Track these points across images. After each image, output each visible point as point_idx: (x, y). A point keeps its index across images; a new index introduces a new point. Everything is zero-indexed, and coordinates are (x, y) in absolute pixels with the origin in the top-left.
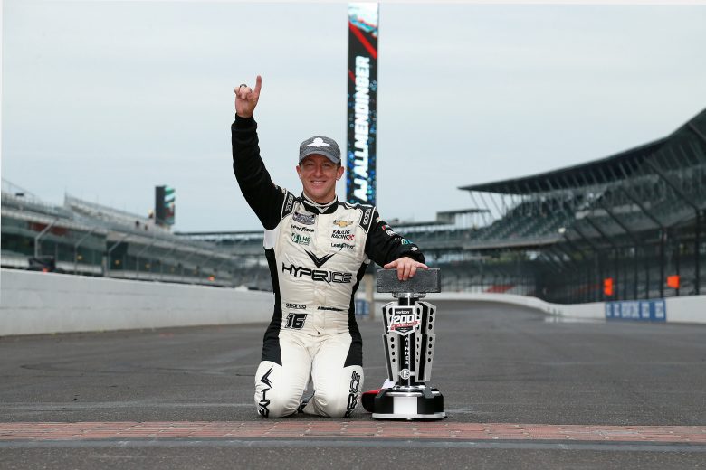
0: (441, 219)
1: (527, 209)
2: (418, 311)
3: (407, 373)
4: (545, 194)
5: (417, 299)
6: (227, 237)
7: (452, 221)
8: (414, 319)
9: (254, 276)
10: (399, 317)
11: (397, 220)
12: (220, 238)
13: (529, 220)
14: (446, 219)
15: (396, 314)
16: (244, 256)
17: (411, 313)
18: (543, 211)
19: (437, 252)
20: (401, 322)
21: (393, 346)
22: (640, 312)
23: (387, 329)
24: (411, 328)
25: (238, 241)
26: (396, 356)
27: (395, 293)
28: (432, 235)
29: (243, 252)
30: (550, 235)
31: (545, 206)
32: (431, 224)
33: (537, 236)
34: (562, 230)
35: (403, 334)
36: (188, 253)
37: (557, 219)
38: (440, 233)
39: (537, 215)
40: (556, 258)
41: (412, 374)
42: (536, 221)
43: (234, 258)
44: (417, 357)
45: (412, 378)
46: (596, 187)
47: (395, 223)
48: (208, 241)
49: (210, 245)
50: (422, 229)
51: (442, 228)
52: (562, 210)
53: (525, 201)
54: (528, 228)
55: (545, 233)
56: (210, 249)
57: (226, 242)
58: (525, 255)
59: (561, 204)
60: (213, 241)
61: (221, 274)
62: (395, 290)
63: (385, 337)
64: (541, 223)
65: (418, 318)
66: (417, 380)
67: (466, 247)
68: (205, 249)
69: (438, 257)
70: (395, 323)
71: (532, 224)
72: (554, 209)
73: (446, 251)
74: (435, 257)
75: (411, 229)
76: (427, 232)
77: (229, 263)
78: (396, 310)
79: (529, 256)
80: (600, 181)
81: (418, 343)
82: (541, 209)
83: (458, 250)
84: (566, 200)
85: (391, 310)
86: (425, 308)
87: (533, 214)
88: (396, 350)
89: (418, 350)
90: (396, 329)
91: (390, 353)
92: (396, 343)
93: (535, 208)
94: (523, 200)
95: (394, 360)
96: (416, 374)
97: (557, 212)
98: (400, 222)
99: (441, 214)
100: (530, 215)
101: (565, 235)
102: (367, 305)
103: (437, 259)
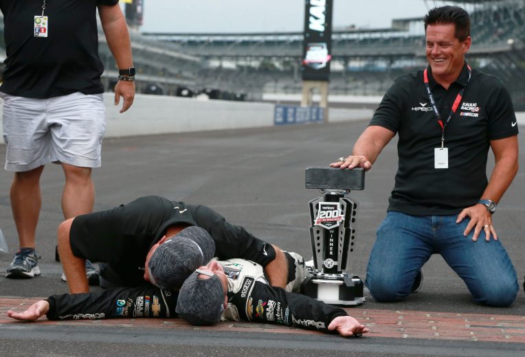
0: (396, 26)
1: (479, 17)
2: (342, 207)
3: (330, 263)
4: (496, 3)
5: (342, 196)
6: (192, 38)
7: (406, 28)
8: (338, 215)
9: (216, 78)
10: (324, 212)
11: (353, 26)
12: (186, 39)
13: (480, 28)
14: (400, 26)
15: (322, 210)
16: (208, 58)
17: (336, 209)
18: (494, 20)
19: (391, 58)
20: (327, 217)
21: (318, 238)
23: (314, 223)
24: (335, 223)
25: (202, 42)
26: (321, 248)
27: (322, 190)
28: (387, 41)
29: (207, 53)
30: (500, 43)
31: (496, 14)
32: (386, 31)
33: (487, 44)
34: (510, 41)
35: (328, 228)
36: (156, 54)
37: (507, 28)
38: (395, 39)
39: (488, 23)
40: (503, 67)
41: (335, 263)
42: (487, 29)
43: (198, 59)
44: (341, 248)
45: (335, 267)
47: (352, 29)
48: (174, 42)
49: (176, 46)
50: (377, 35)
51: (396, 35)
52: (513, 19)
53: (477, 10)
54: (479, 36)
55: (495, 41)
56: (176, 51)
57: (191, 43)
58: (474, 62)
59: (512, 13)
60: (179, 42)
61: (186, 74)
62: (322, 186)
63: (312, 230)
64: (492, 31)
65: (342, 213)
66: (339, 269)
67: (419, 53)
68: (171, 50)
69: (392, 62)
70: (321, 217)
71: (483, 33)
72: (505, 18)
73: (399, 57)
74: (389, 62)
75: (367, 36)
76: (382, 38)
77: (194, 64)
78: (322, 206)
79: (479, 63)
81: (342, 236)
82: (492, 18)
83: (411, 56)
84: (517, 10)
85: (318, 205)
86: (349, 205)
87: (485, 23)
88: (321, 241)
89: (341, 242)
90: (322, 223)
91: (316, 244)
92: (321, 235)
93: (487, 17)
94: (475, 8)
95: (319, 251)
96: (338, 263)
97: (507, 21)
98: (357, 28)
99: (396, 22)
100: (481, 23)
101: (513, 45)
102: (321, 111)
103: (390, 64)
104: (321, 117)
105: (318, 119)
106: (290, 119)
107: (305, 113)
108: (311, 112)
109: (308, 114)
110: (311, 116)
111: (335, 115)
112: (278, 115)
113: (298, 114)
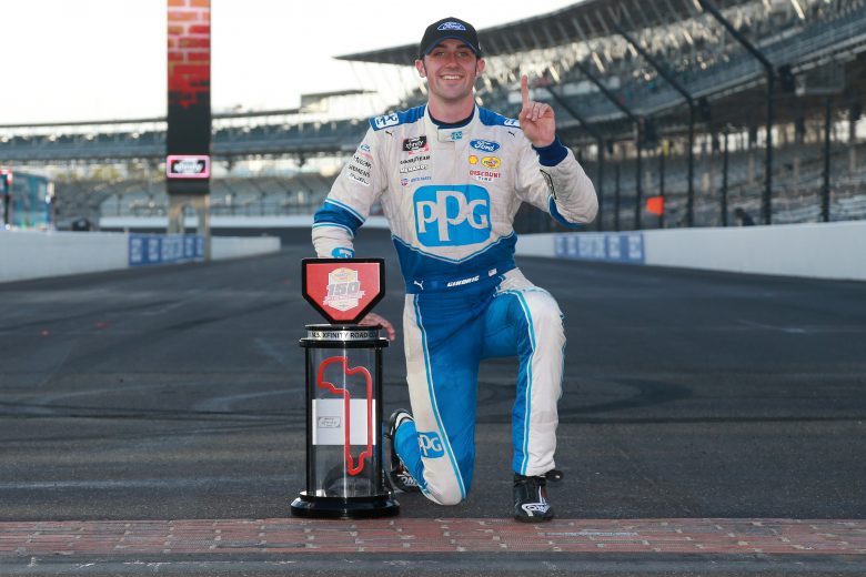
0: (306, 105)
7: (323, 108)
14: (313, 105)
19: (302, 154)
22: (607, 250)
28: (293, 129)
32: (291, 112)
38: (306, 126)
46: (536, 54)
47: (237, 111)
50: (277, 120)
51: (307, 118)
67: (345, 146)
69: (303, 162)
73: (315, 152)
74: (298, 161)
75: (261, 121)
76: (285, 124)
80: (545, 45)
98: (244, 110)
99: (305, 97)
102: (200, 241)
103: (301, 165)
104: (200, 252)
105: (195, 254)
106: (153, 257)
107: (176, 245)
108: (185, 244)
109: (181, 247)
110: (185, 250)
111: (222, 248)
112: (135, 250)
113: (164, 249)
